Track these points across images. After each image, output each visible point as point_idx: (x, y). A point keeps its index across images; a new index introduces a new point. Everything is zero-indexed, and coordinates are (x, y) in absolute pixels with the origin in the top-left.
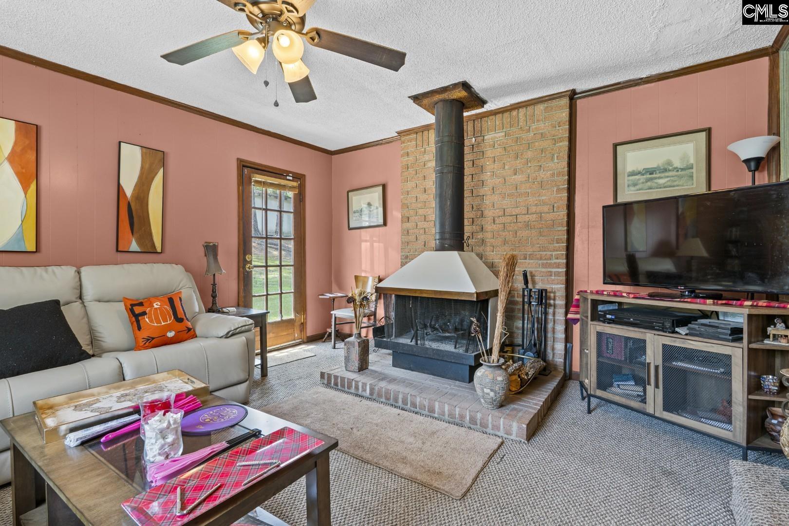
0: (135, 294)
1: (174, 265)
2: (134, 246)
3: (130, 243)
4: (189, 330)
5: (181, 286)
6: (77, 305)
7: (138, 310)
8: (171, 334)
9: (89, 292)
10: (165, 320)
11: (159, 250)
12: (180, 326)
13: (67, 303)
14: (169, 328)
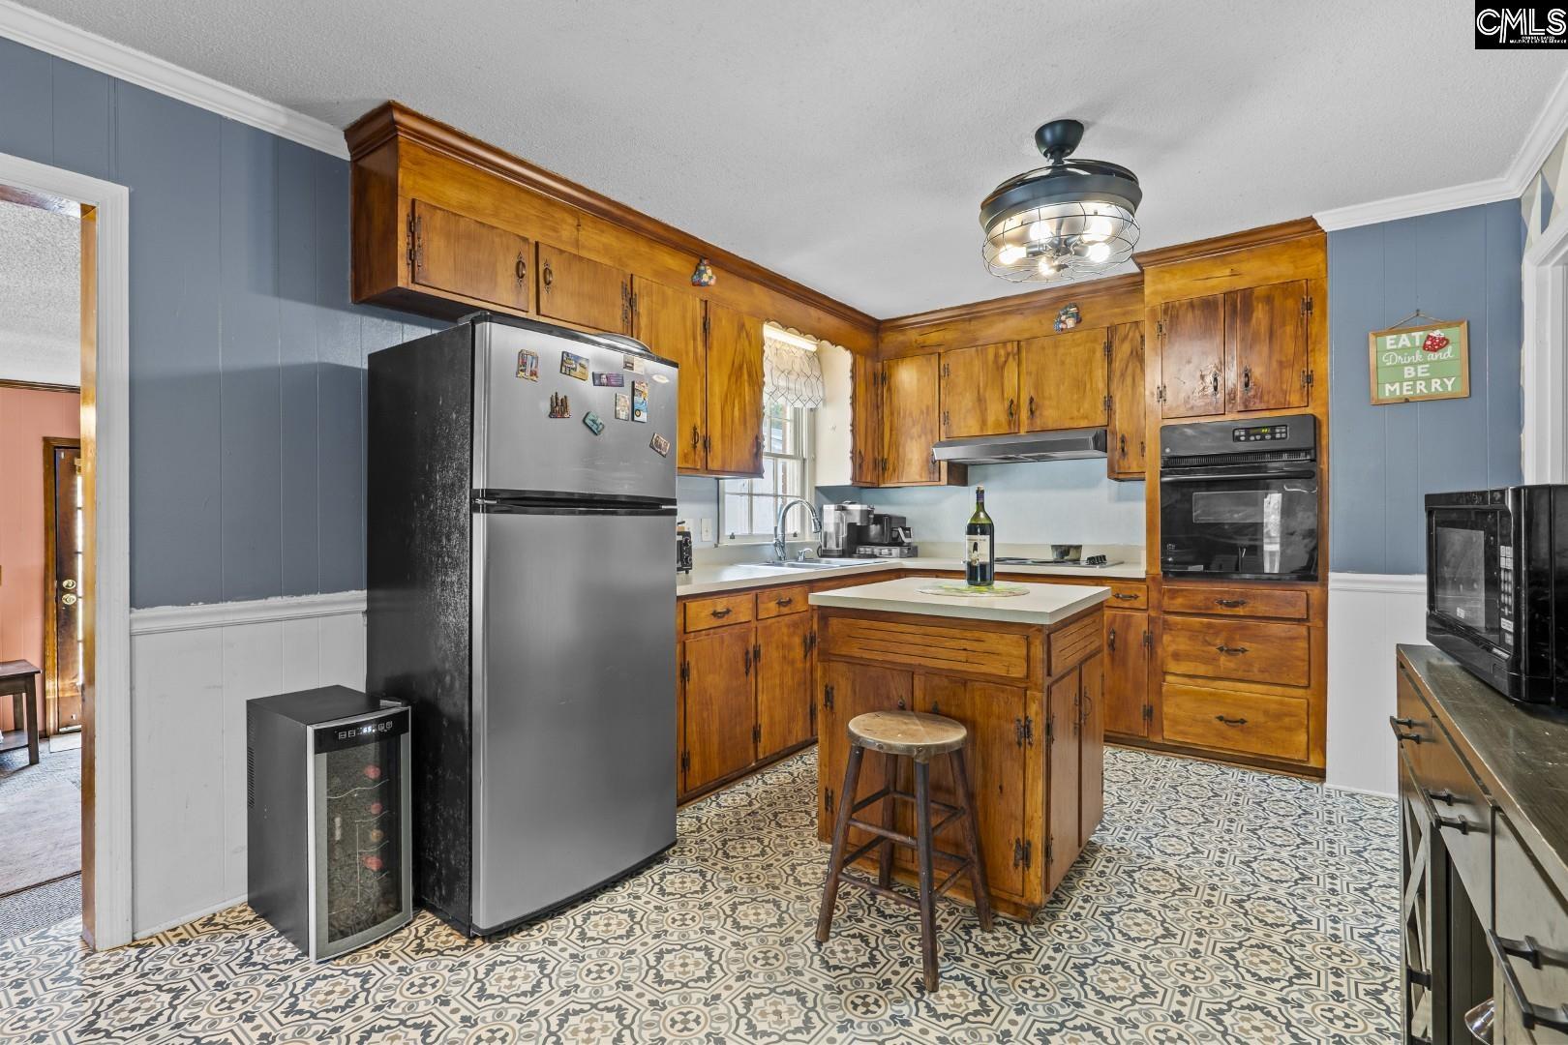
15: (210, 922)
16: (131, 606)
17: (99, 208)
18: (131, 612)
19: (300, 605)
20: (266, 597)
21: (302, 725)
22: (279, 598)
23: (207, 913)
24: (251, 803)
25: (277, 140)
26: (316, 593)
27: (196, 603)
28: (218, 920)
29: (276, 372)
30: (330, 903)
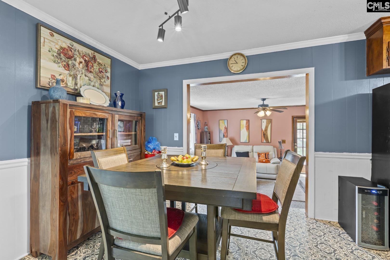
0: (260, 152)
1: (271, 146)
2: (265, 141)
3: (264, 141)
4: (268, 161)
5: (271, 151)
6: (252, 153)
7: (259, 155)
8: (264, 161)
9: (254, 151)
10: (263, 158)
11: (270, 142)
12: (266, 160)
13: (250, 152)
14: (264, 160)
15: (330, 222)
16: (315, 151)
17: (309, 73)
18: (315, 152)
19: (351, 155)
20: (343, 152)
21: (354, 185)
22: (346, 153)
23: (329, 220)
24: (339, 200)
25: (346, 43)
26: (356, 153)
27: (327, 152)
28: (331, 223)
29: (345, 98)
30: (362, 233)
